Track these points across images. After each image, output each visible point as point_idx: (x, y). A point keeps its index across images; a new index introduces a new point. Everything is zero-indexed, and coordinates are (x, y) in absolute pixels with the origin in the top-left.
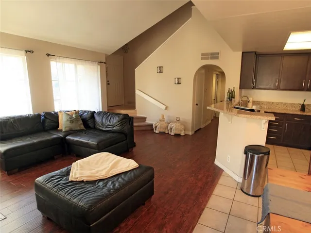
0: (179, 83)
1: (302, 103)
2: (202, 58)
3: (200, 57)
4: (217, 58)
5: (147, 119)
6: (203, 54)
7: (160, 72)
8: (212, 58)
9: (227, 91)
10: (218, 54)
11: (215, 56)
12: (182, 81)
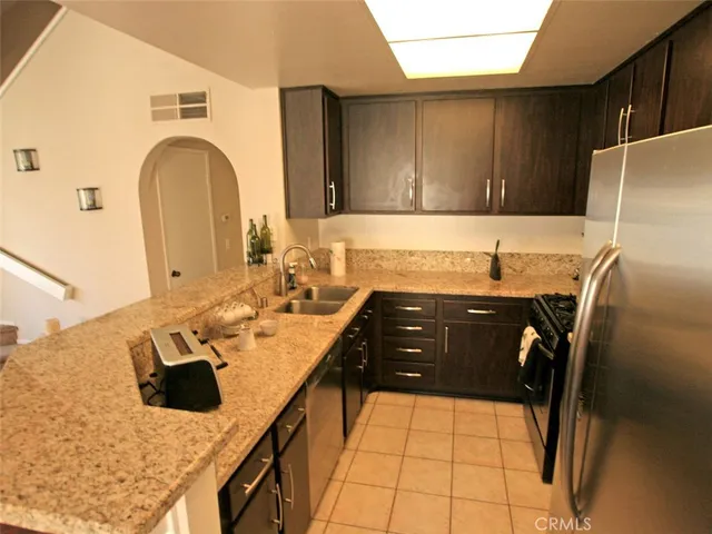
0: (94, 207)
1: (492, 250)
2: (156, 116)
3: (148, 109)
4: (202, 113)
5: (19, 333)
6: (155, 100)
7: (27, 170)
8: (186, 114)
9: (246, 227)
10: (201, 97)
11: (194, 105)
12: (104, 198)
